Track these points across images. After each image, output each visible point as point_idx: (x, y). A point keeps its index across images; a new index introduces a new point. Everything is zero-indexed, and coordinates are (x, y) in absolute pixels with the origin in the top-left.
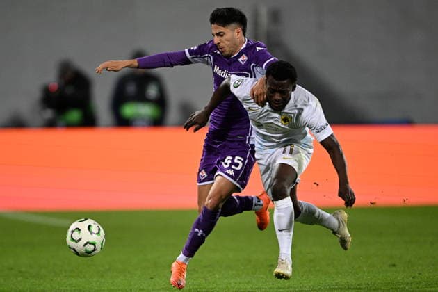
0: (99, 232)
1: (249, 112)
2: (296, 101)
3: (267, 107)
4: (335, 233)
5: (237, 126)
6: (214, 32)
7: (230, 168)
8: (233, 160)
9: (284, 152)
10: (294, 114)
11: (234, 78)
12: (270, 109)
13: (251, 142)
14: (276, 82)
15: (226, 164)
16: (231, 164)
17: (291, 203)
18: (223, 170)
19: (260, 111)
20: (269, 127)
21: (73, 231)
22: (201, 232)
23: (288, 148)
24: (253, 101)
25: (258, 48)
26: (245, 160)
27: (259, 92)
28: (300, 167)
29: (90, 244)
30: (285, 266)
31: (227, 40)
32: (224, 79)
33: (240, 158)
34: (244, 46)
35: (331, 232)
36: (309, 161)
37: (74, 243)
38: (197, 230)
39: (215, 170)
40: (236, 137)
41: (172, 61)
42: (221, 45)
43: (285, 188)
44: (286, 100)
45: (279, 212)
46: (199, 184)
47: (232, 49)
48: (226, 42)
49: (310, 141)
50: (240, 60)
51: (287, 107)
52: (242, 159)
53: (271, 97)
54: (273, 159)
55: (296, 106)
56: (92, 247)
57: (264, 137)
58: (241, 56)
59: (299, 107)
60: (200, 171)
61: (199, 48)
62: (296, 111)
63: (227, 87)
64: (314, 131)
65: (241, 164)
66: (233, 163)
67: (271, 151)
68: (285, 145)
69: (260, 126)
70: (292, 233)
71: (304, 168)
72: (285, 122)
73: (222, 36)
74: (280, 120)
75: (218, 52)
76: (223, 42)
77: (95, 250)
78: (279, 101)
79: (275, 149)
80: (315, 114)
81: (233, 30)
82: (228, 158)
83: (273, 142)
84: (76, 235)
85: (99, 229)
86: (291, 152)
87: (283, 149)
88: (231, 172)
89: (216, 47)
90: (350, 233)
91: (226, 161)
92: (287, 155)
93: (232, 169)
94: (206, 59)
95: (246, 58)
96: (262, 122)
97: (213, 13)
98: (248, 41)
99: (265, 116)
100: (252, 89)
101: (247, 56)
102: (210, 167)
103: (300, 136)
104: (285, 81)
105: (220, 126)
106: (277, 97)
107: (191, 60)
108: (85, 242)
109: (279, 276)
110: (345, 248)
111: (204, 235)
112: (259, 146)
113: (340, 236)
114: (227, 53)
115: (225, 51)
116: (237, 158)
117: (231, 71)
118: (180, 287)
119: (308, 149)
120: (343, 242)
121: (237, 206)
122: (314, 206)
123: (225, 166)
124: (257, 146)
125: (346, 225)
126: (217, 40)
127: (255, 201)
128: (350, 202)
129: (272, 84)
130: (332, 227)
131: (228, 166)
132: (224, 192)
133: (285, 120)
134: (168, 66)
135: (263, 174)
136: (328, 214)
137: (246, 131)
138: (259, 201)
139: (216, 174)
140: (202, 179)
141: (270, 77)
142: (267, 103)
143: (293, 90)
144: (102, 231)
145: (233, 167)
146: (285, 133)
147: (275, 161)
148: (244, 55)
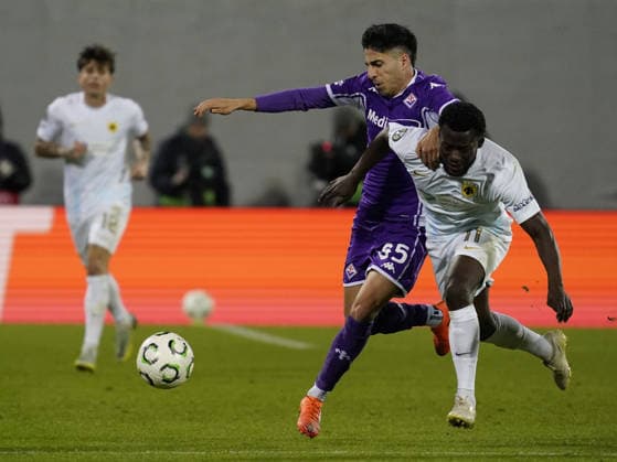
0: (184, 352)
1: (414, 178)
2: (484, 163)
3: (441, 171)
4: (546, 363)
5: (398, 200)
6: (368, 60)
7: (389, 260)
8: (393, 249)
9: (467, 239)
10: (482, 182)
11: (394, 128)
12: (445, 174)
13: (421, 224)
14: (453, 133)
15: (384, 254)
16: (390, 255)
17: (475, 314)
18: (378, 263)
19: (431, 176)
20: (445, 201)
21: (146, 349)
22: (343, 354)
23: (473, 233)
24: (419, 161)
25: (433, 85)
26: (411, 250)
27: (429, 149)
28: (490, 262)
29: (171, 367)
30: (465, 407)
31: (387, 72)
32: (381, 129)
33: (404, 246)
34: (413, 81)
35: (542, 361)
36: (505, 253)
37: (147, 365)
38: (337, 350)
39: (368, 263)
40: (397, 216)
41: (306, 102)
42: (379, 79)
43: (465, 291)
44: (468, 161)
45: (456, 327)
46: (345, 285)
47: (395, 86)
48: (386, 75)
49: (506, 224)
50: (406, 101)
51: (470, 171)
52: (407, 248)
53: (446, 156)
54: (451, 249)
55: (484, 170)
56: (173, 372)
57: (438, 216)
58: (407, 95)
59: (488, 171)
60: (347, 266)
61: (348, 82)
62: (485, 178)
63: (385, 140)
64: (512, 207)
65: (405, 255)
66: (393, 253)
67: (448, 238)
68: (468, 228)
69: (431, 199)
70: (476, 359)
71: (497, 264)
72: (468, 193)
73: (379, 66)
74: (460, 191)
75: (374, 90)
76: (381, 75)
77: (177, 377)
78: (456, 161)
79: (454, 235)
80: (513, 182)
81: (395, 58)
82: (387, 246)
83: (451, 223)
84: (151, 354)
85: (186, 348)
86: (477, 239)
87: (465, 234)
88: (390, 266)
89: (370, 82)
90: (570, 365)
91: (384, 250)
92: (471, 243)
93: (391, 261)
94: (357, 99)
95: (415, 99)
96: (434, 193)
97: (367, 32)
98: (419, 73)
99: (438, 184)
100: (419, 144)
101: (416, 95)
102: (361, 259)
103: (491, 216)
104: (467, 133)
105: (375, 199)
106: (455, 155)
107: (335, 101)
108: (163, 364)
109: (456, 423)
110: (562, 387)
111: (348, 358)
112: (431, 230)
113: (554, 368)
114: (387, 91)
115: (384, 88)
116: (399, 246)
117: (392, 118)
118: (312, 435)
119: (503, 236)
120: (559, 377)
121: (403, 319)
122: (514, 321)
123: (383, 258)
124: (428, 229)
125: (564, 352)
126: (372, 72)
127: (431, 312)
128: (564, 314)
129: (447, 136)
130: (543, 354)
131: (386, 257)
132: (379, 296)
133: (469, 191)
134: (300, 109)
135: (438, 271)
136: (538, 336)
137: (414, 207)
138: (437, 313)
139: (369, 269)
140: (350, 277)
141: (445, 126)
142: (442, 165)
143: (480, 146)
144: (189, 351)
145: (393, 258)
146: (469, 211)
147: (453, 253)
148: (412, 95)
